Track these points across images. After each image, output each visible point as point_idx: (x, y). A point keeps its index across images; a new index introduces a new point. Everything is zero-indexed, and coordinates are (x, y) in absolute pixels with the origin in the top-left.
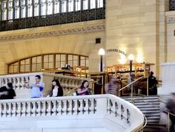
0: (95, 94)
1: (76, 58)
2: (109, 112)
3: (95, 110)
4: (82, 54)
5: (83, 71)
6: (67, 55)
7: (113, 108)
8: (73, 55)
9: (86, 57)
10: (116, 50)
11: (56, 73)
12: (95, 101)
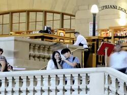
0: (85, 67)
1: (58, 17)
2: (106, 92)
3: (87, 89)
4: (66, 12)
5: (68, 35)
6: (46, 12)
7: (113, 87)
8: (54, 12)
9: (71, 15)
10: (115, 7)
11: (31, 38)
12: (87, 77)
